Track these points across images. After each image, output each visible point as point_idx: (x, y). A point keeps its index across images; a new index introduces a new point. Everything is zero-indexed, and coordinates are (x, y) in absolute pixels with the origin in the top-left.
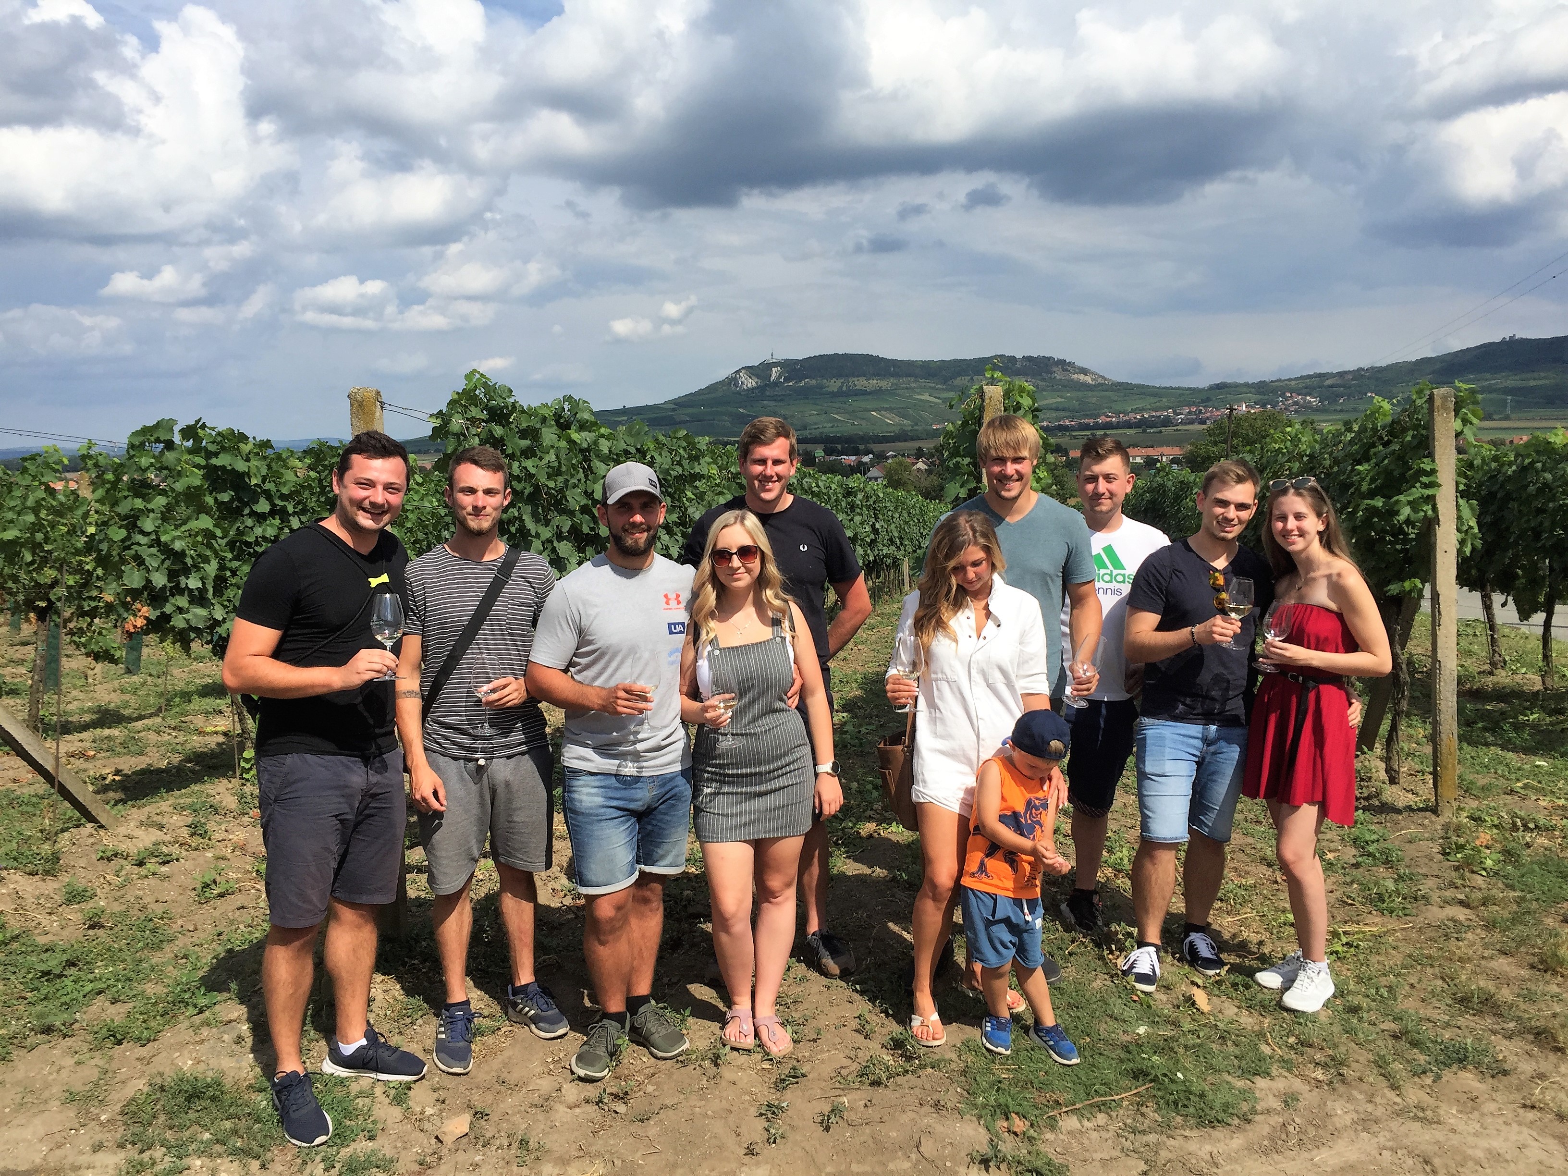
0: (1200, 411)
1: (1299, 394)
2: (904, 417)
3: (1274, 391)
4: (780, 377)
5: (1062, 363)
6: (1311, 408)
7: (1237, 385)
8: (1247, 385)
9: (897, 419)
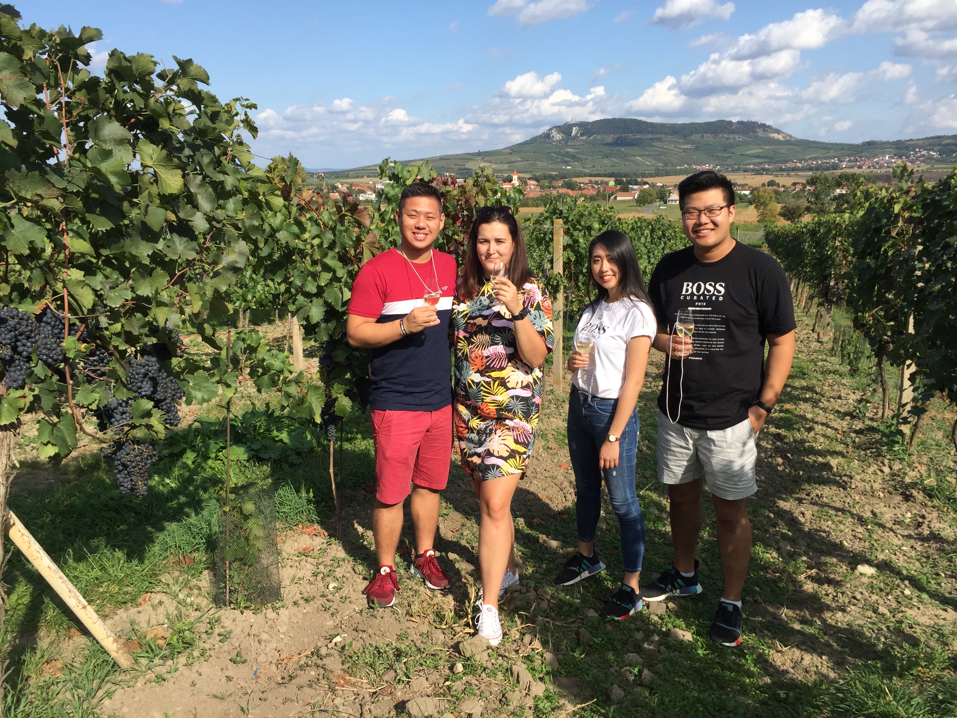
0: (857, 160)
1: (925, 150)
2: (658, 160)
3: (907, 148)
4: (577, 133)
5: (763, 126)
6: (934, 159)
7: (882, 143)
8: (888, 143)
9: (654, 162)
